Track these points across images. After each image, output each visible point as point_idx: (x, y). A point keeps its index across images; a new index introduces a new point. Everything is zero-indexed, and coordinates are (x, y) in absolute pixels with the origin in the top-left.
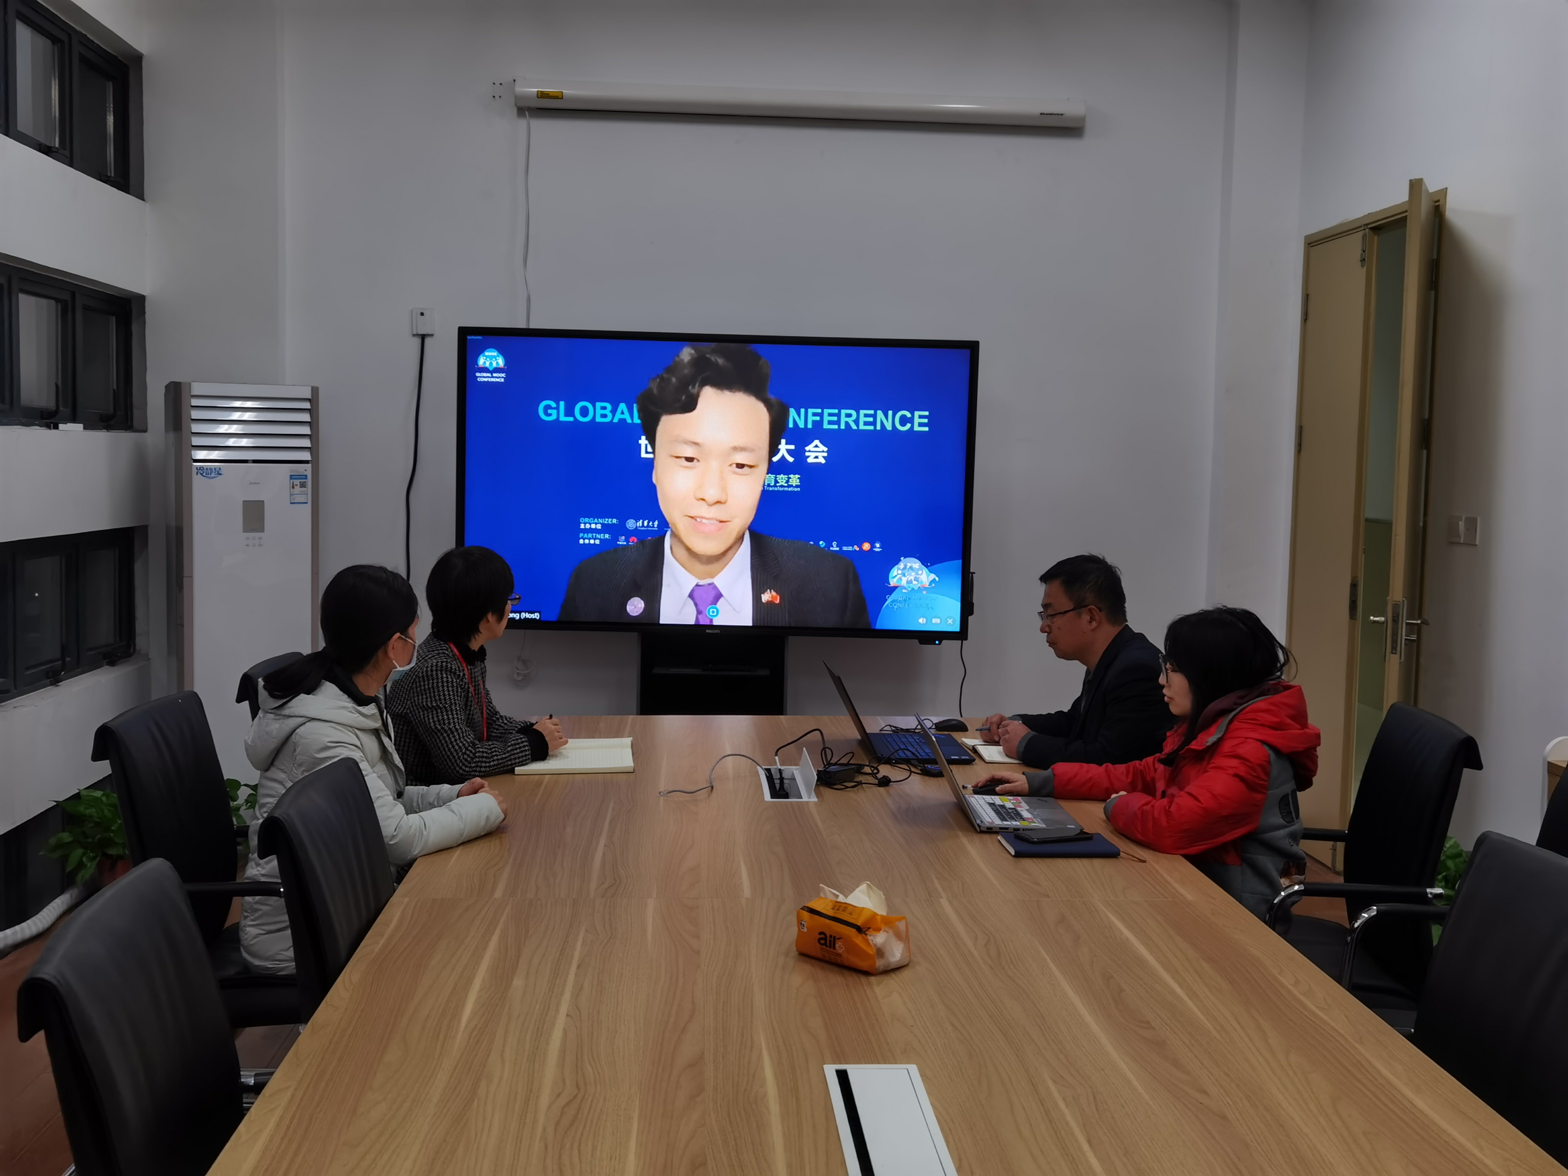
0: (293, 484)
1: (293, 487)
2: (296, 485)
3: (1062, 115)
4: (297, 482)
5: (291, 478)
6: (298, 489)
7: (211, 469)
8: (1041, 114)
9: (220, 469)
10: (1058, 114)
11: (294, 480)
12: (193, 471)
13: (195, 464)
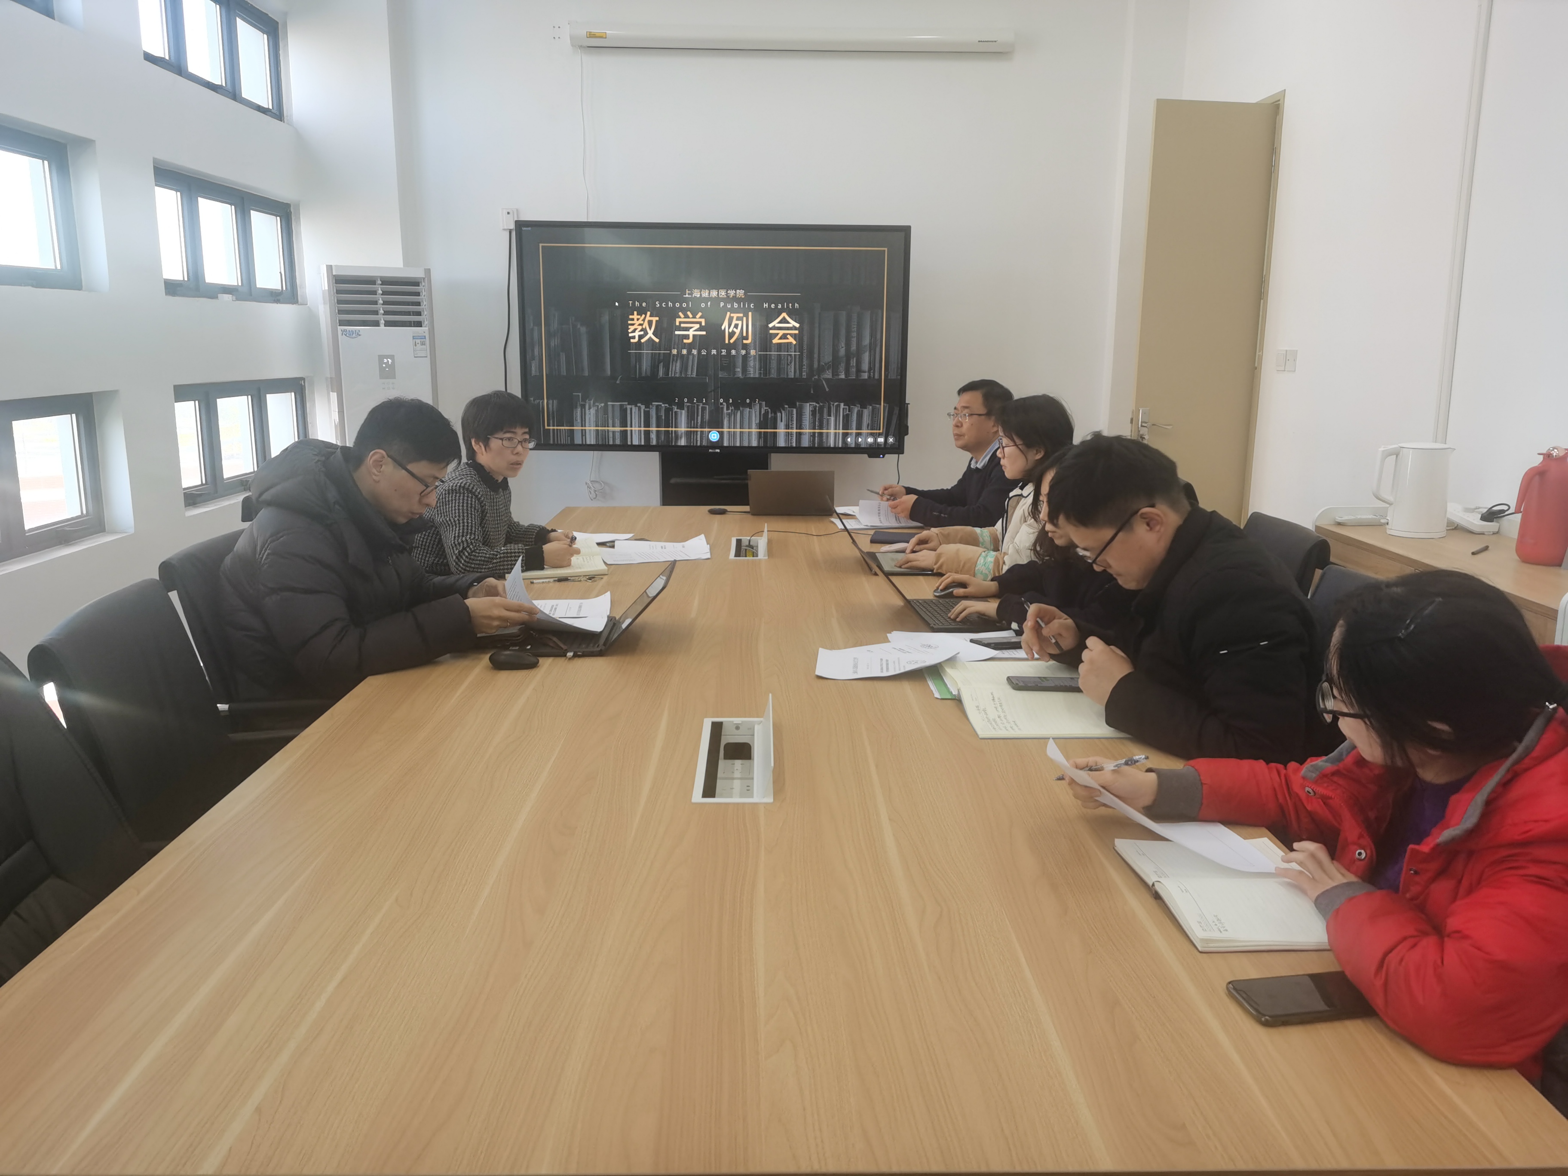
0: (415, 342)
1: (416, 345)
3: (995, 41)
4: (418, 341)
5: (413, 339)
6: (419, 347)
7: (352, 331)
8: (979, 41)
9: (359, 331)
10: (993, 41)
11: (416, 340)
12: (340, 333)
13: (340, 328)
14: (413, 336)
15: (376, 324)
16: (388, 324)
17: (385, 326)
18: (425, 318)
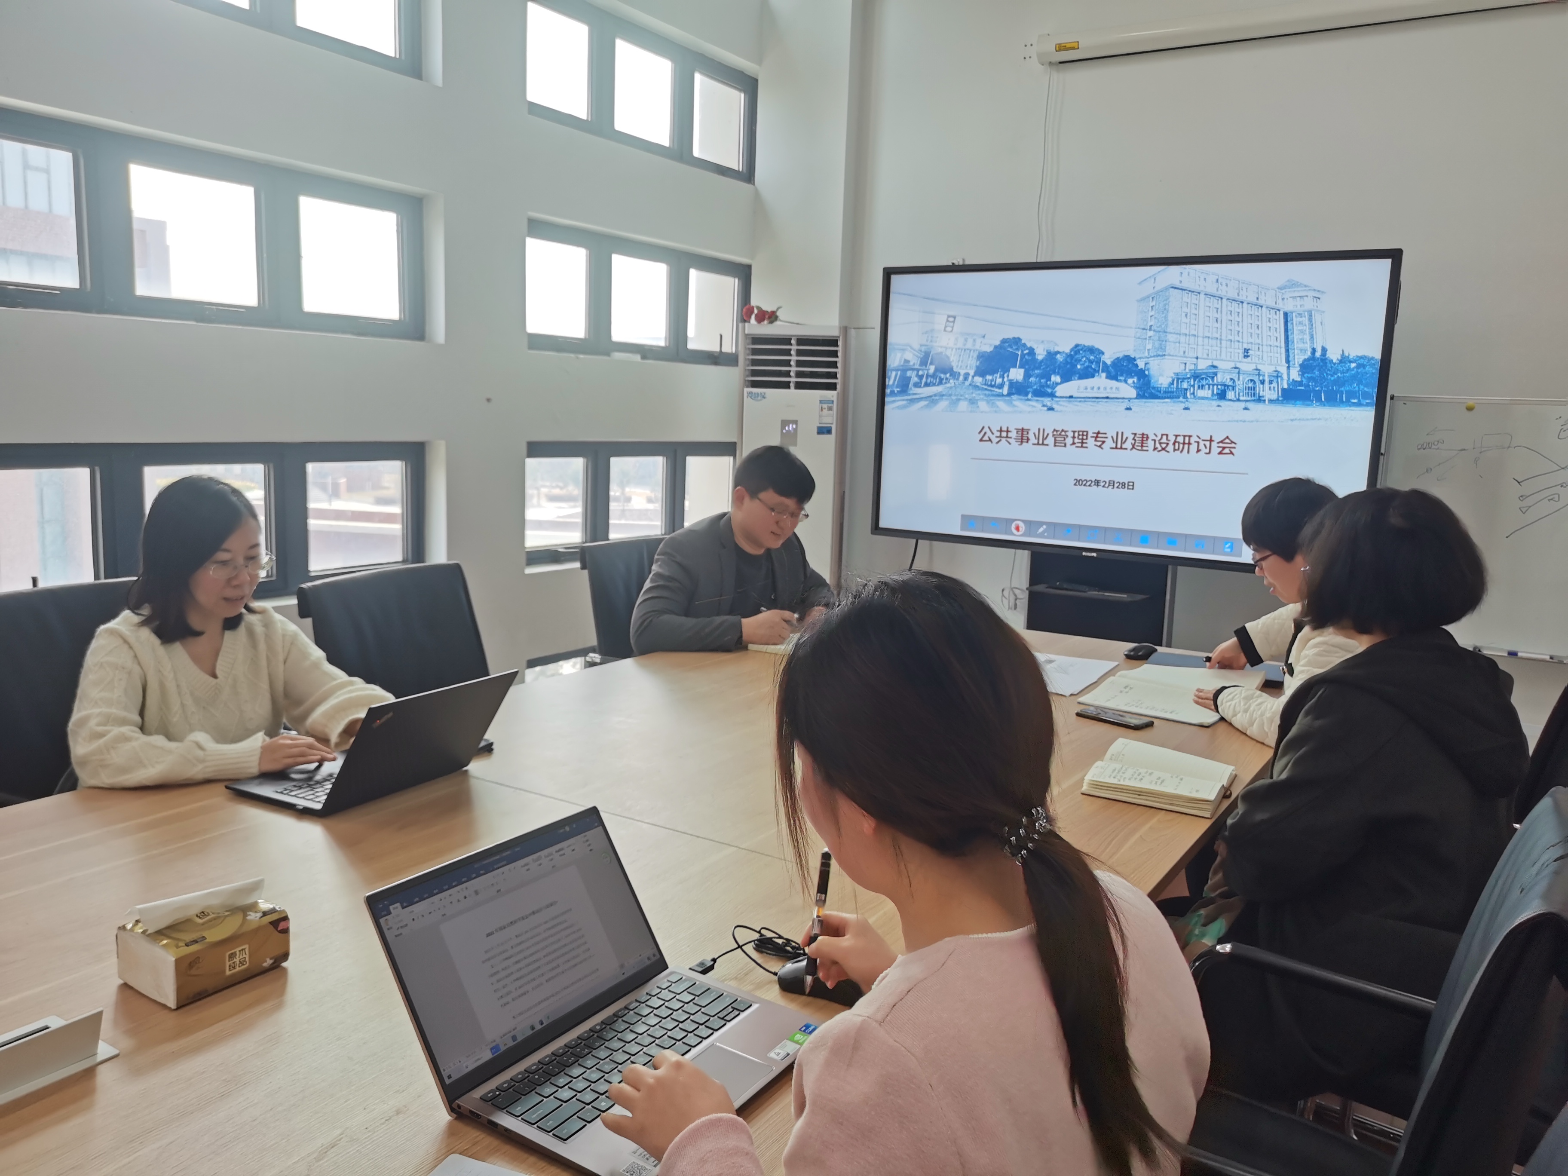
0: (823, 406)
1: (822, 410)
2: (825, 409)
4: (825, 406)
5: (821, 402)
6: (825, 412)
7: (758, 394)
9: (765, 394)
12: (745, 395)
13: (747, 390)
15: (786, 385)
16: (799, 386)
17: (795, 389)
18: (839, 381)
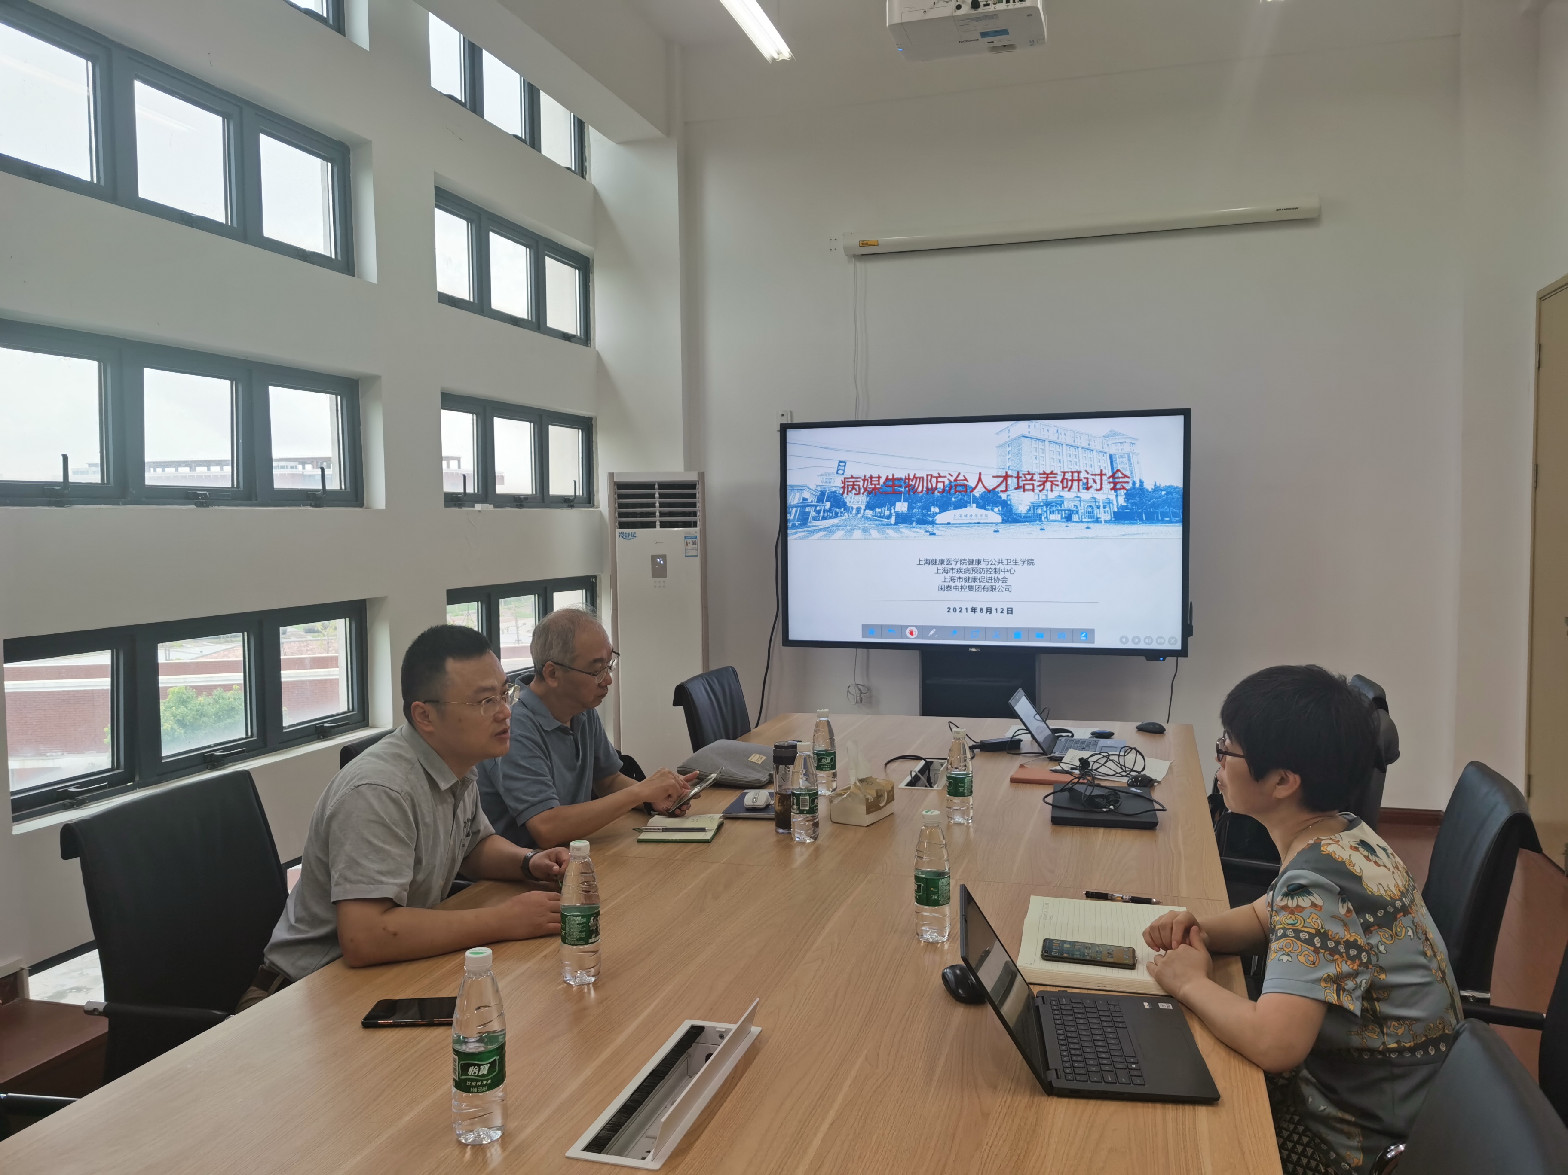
1: (687, 545)
2: (689, 543)
3: (1297, 208)
6: (690, 546)
7: (629, 533)
8: (1277, 210)
9: (635, 533)
10: (1293, 209)
11: (689, 540)
13: (618, 531)
14: (685, 537)
15: (652, 525)
16: (664, 525)
17: (661, 527)
18: (699, 519)
